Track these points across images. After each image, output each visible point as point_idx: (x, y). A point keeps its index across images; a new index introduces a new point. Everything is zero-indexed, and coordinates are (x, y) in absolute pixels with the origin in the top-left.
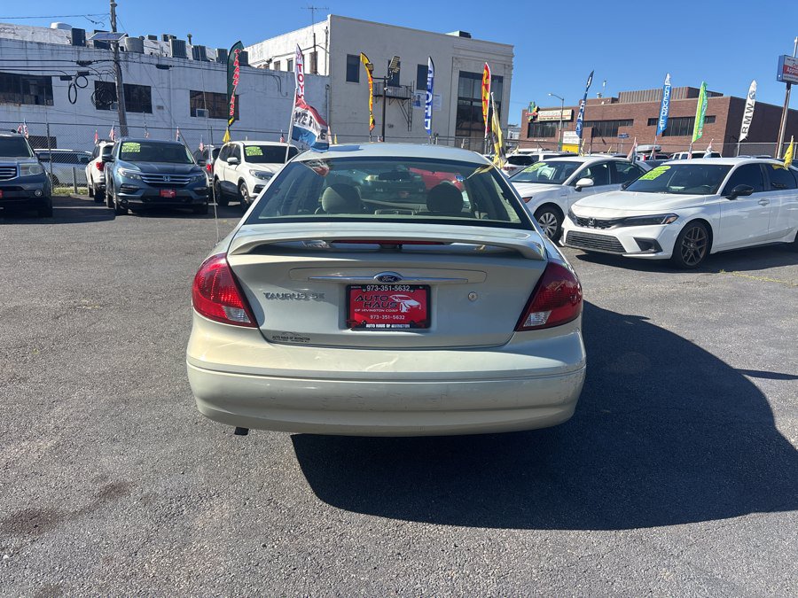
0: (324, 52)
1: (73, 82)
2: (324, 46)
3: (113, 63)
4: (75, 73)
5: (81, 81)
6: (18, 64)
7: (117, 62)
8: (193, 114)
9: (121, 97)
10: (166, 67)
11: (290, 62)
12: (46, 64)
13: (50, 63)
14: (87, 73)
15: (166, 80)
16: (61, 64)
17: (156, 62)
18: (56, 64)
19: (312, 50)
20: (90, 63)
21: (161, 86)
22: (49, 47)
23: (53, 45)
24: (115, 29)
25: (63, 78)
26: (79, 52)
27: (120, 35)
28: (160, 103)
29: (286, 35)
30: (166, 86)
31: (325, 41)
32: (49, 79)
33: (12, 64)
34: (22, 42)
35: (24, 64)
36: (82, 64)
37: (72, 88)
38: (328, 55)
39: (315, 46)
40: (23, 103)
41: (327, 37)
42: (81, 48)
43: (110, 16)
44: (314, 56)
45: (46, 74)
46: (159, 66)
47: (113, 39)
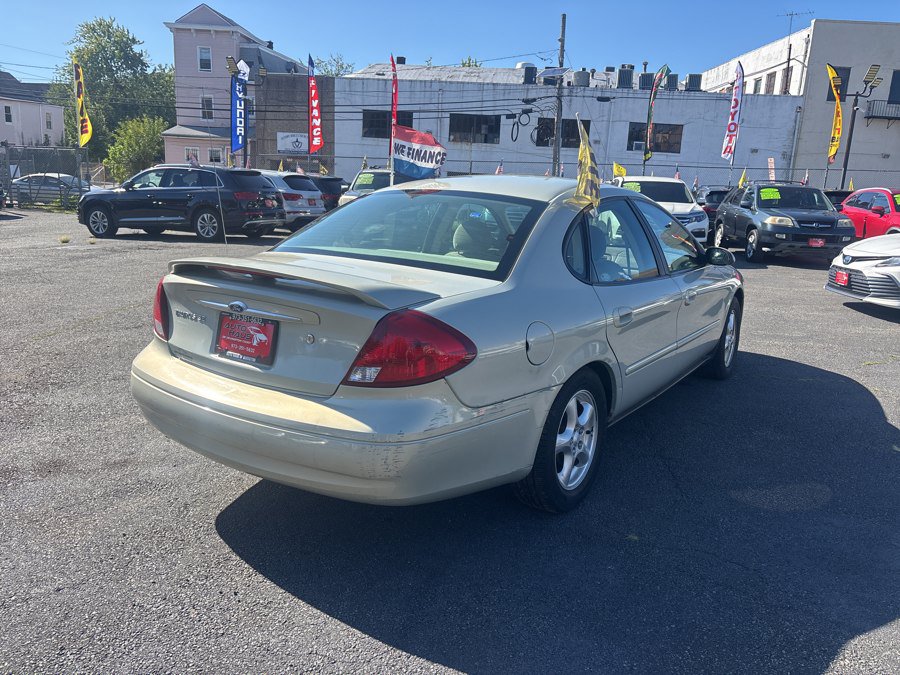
0: (801, 66)
1: (516, 120)
2: (801, 59)
3: (555, 99)
4: (520, 111)
5: (525, 119)
6: (474, 105)
7: (559, 98)
8: (630, 148)
9: (557, 132)
10: (607, 99)
11: (757, 82)
12: (498, 103)
13: (501, 103)
14: (530, 111)
15: (606, 113)
16: (511, 102)
17: (599, 94)
18: (506, 103)
19: (785, 66)
20: (534, 100)
21: (601, 119)
22: (503, 88)
23: (506, 85)
24: (561, 64)
25: (509, 117)
26: (528, 90)
27: (565, 70)
28: (597, 138)
29: (757, 51)
30: (605, 118)
31: (803, 53)
32: (498, 118)
33: (469, 105)
34: (480, 84)
35: (479, 104)
36: (527, 101)
37: (516, 126)
38: (805, 69)
39: (789, 60)
40: (474, 142)
41: (807, 47)
42: (530, 86)
43: (559, 52)
44: (788, 71)
45: (497, 113)
46: (600, 99)
47: (557, 75)
